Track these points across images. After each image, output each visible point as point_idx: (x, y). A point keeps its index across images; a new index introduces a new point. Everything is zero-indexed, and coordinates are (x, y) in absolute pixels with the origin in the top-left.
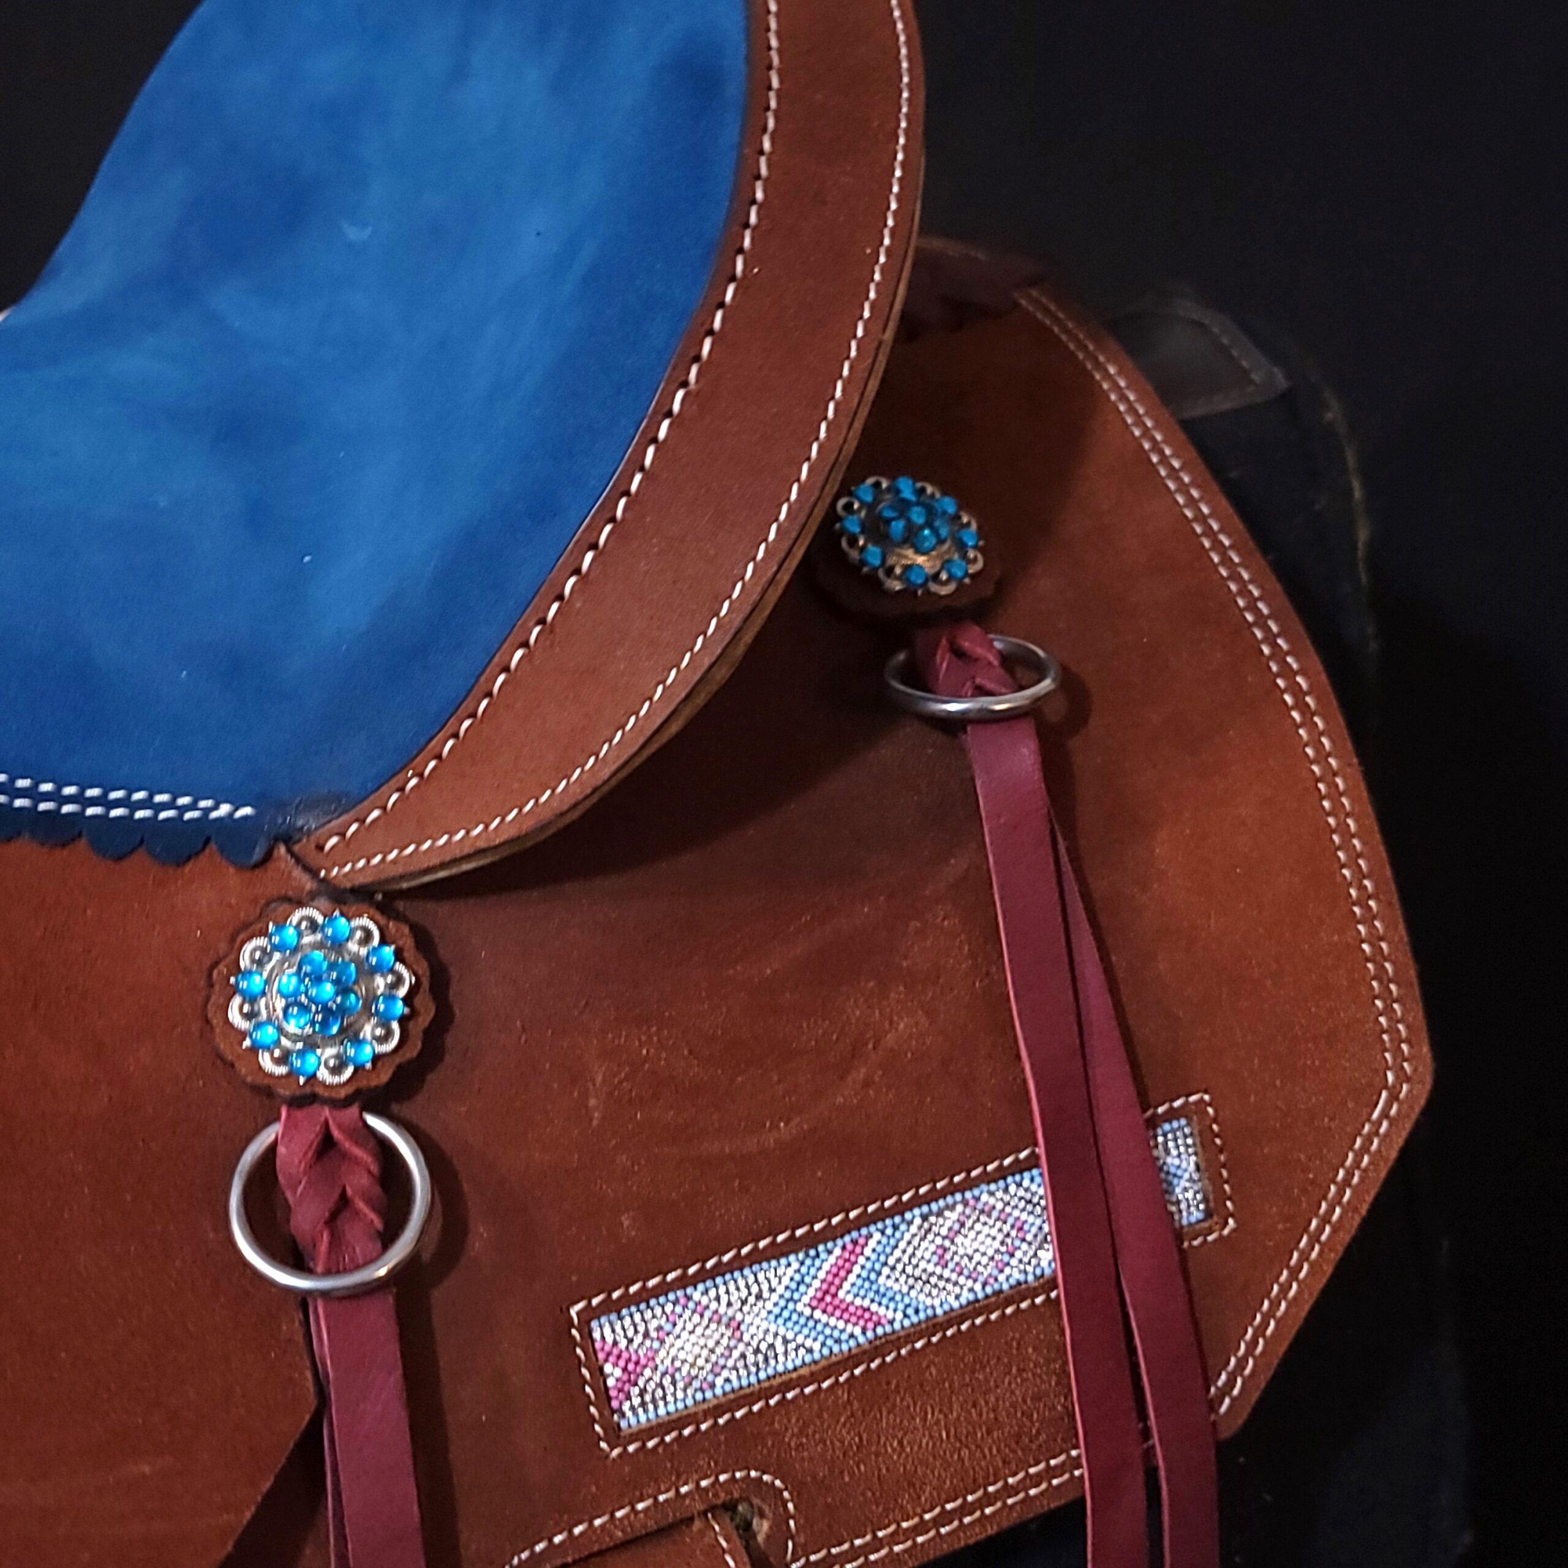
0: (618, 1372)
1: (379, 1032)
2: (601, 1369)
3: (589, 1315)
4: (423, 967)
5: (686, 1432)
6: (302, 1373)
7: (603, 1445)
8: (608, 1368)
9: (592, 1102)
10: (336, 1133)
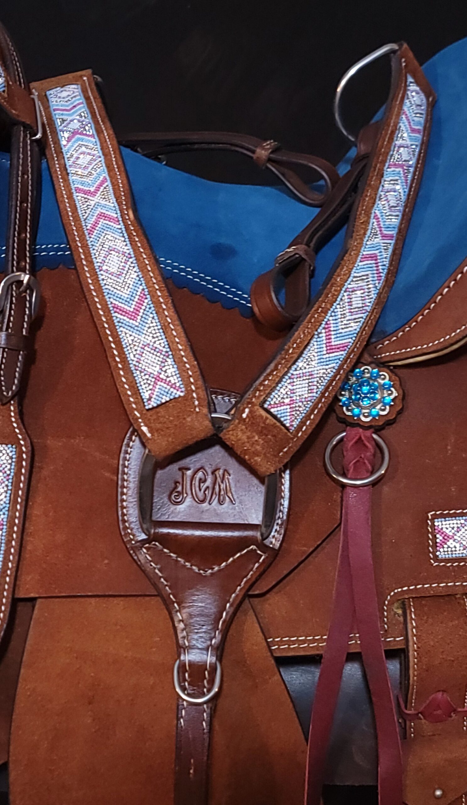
0: (441, 538)
1: (383, 408)
2: (435, 536)
3: (435, 517)
4: (401, 392)
5: (462, 564)
6: (337, 512)
7: (432, 561)
8: (438, 536)
9: (449, 448)
10: (363, 438)
